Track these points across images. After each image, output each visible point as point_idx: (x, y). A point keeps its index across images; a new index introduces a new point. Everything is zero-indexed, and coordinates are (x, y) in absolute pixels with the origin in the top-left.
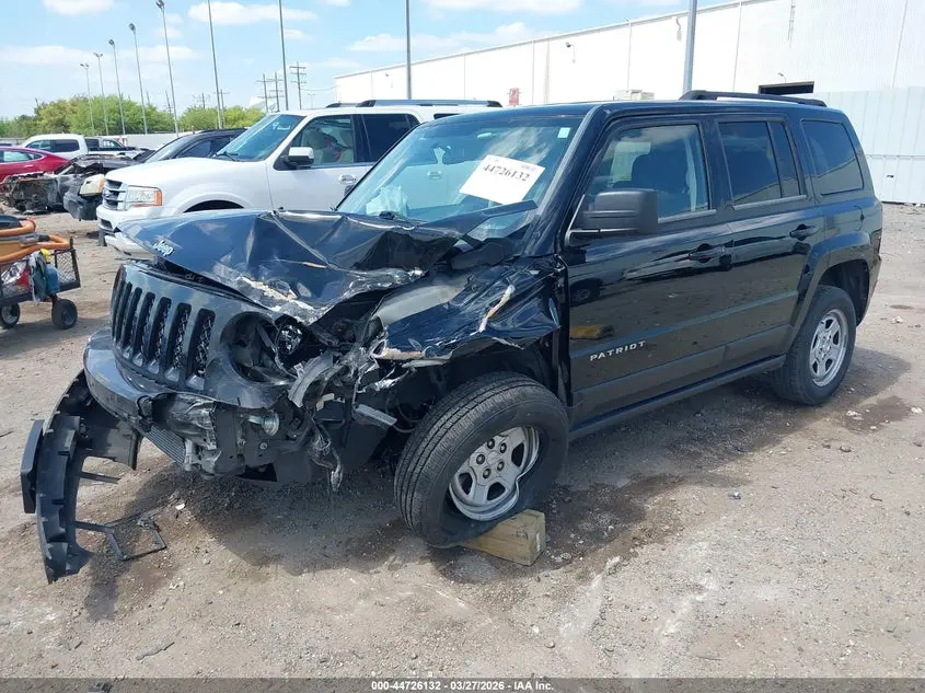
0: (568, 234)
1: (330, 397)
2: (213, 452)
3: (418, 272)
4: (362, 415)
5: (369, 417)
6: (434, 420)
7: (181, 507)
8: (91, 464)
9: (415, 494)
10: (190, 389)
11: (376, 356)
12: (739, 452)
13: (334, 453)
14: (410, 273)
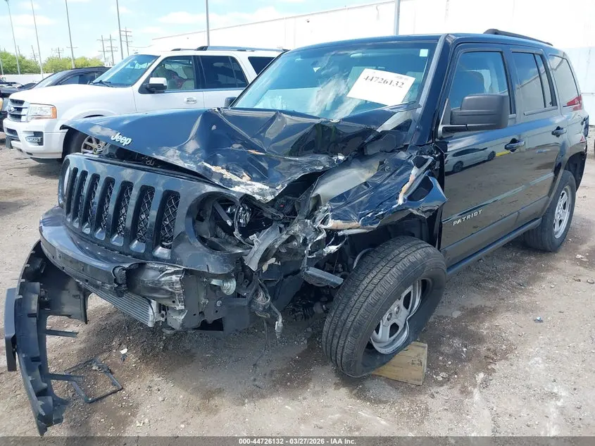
0: (440, 128)
1: (272, 261)
2: (181, 312)
3: (341, 157)
4: (314, 276)
5: (320, 278)
6: (362, 278)
7: (124, 351)
8: (52, 321)
9: (349, 338)
10: (157, 259)
11: (323, 227)
12: (521, 286)
13: (273, 307)
14: (335, 158)
